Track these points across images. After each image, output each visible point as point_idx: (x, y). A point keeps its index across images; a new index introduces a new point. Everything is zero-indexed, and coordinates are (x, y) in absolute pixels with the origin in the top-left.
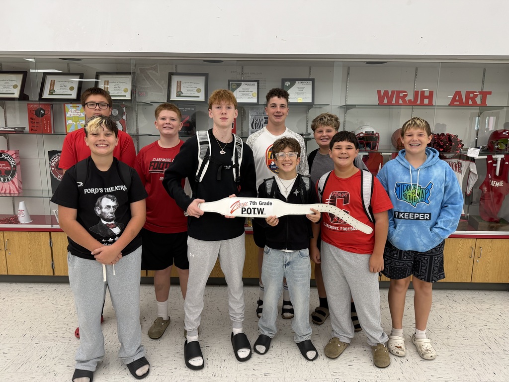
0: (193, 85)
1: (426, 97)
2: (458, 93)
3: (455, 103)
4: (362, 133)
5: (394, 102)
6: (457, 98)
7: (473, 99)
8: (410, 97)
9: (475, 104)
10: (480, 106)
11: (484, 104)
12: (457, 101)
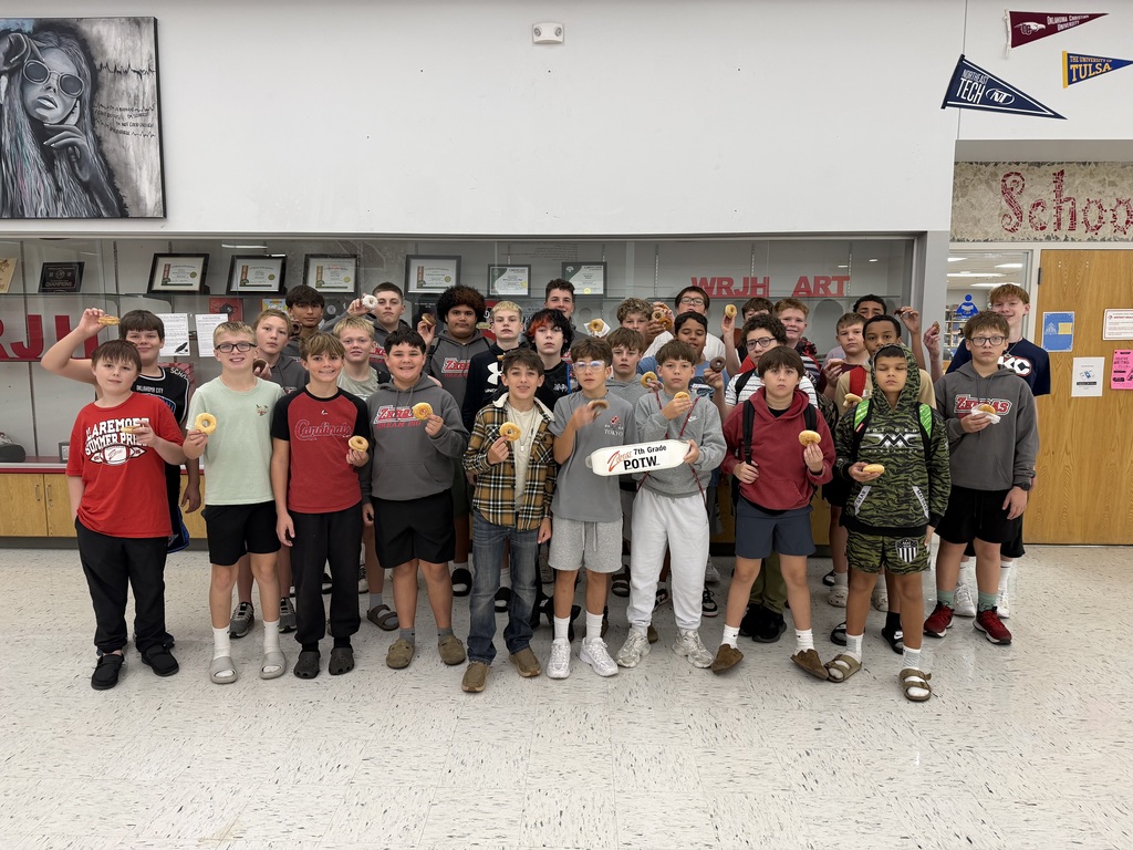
0: (440, 272)
1: (760, 286)
2: (803, 280)
6: (803, 286)
8: (737, 286)
9: (828, 294)
10: (834, 296)
11: (840, 294)
12: (802, 290)
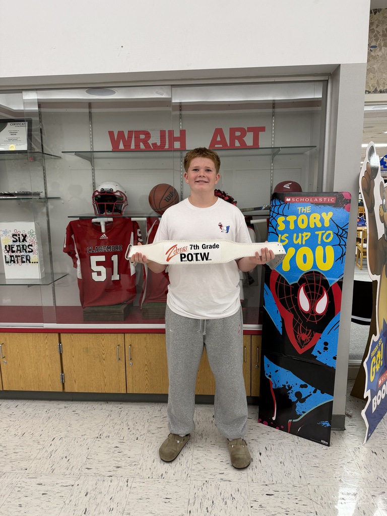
1: (177, 139)
2: (219, 132)
3: (216, 146)
4: (97, 191)
5: (133, 147)
6: (219, 139)
7: (241, 139)
8: (155, 139)
9: (244, 146)
10: (250, 148)
11: (256, 146)
12: (218, 143)
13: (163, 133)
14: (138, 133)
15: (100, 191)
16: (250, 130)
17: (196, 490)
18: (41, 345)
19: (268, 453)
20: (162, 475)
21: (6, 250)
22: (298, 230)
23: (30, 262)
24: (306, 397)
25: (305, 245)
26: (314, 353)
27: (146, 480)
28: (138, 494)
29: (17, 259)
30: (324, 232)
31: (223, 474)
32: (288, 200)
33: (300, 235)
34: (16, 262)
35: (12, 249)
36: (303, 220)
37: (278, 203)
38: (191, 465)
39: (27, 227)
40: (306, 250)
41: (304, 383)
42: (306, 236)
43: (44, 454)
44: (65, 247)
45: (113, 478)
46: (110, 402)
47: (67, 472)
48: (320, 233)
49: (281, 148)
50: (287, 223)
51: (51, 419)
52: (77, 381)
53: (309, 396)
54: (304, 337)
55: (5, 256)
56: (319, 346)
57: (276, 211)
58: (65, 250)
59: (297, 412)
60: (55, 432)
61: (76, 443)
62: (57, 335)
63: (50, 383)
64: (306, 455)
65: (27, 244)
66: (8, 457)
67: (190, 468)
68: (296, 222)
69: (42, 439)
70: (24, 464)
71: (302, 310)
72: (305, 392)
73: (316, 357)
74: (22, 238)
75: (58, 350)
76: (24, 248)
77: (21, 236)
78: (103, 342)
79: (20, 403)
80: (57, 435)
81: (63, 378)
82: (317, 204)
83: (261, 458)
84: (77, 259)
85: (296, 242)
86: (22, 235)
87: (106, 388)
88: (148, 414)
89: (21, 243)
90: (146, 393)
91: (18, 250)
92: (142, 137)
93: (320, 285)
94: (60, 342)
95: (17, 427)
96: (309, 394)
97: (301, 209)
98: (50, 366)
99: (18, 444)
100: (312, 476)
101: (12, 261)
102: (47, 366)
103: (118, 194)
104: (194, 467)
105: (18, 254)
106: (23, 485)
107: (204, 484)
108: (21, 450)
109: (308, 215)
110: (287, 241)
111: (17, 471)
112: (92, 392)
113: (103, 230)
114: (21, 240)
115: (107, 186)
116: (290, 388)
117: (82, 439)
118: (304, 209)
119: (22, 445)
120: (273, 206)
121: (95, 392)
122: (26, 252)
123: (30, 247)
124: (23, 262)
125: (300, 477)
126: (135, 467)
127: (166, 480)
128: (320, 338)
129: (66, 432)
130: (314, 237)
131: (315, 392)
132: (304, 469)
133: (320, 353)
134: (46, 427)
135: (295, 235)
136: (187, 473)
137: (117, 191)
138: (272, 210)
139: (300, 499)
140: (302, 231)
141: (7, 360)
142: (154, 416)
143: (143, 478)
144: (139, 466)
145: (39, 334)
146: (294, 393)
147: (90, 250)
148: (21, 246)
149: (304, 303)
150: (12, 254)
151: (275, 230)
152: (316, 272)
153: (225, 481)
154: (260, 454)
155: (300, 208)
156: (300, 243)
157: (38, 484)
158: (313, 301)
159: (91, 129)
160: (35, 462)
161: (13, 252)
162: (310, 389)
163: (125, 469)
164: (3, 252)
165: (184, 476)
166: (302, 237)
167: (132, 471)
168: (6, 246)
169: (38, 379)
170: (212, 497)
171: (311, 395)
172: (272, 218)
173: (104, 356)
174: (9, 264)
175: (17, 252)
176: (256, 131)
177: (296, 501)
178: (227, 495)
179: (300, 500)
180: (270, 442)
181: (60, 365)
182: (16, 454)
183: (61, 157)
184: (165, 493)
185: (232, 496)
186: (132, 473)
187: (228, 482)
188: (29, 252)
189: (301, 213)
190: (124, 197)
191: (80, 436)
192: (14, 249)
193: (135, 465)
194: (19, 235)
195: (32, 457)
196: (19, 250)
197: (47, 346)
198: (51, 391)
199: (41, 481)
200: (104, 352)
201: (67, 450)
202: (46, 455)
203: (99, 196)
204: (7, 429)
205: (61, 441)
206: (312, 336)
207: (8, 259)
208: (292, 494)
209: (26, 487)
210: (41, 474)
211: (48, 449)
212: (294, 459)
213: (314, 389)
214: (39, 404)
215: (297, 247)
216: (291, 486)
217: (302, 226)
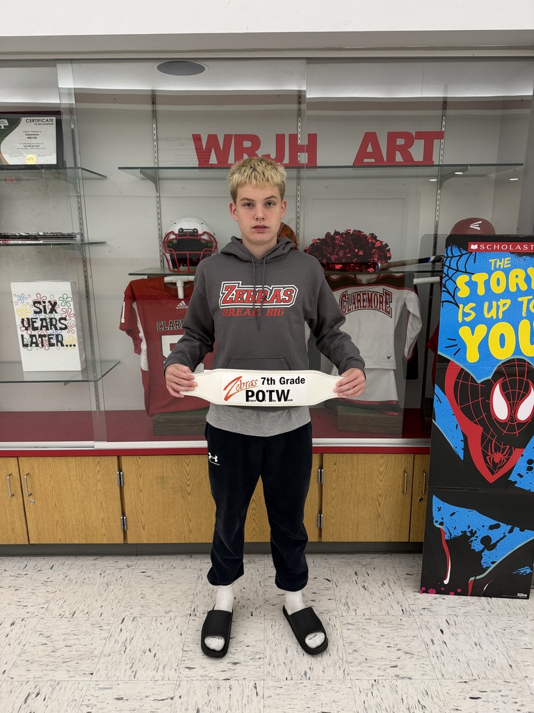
1: (302, 149)
2: (370, 138)
3: (366, 160)
4: (172, 232)
5: (231, 160)
8: (267, 148)
9: (409, 162)
10: (418, 165)
11: (428, 162)
12: (369, 156)
13: (280, 139)
14: (240, 138)
15: (177, 232)
16: (420, 135)
17: (363, 697)
18: (90, 475)
19: (453, 629)
20: (305, 674)
21: (24, 326)
22: (490, 296)
23: (62, 345)
24: (498, 541)
25: (503, 320)
26: (512, 478)
27: (283, 683)
28: (277, 708)
29: (42, 340)
30: (531, 297)
31: (396, 666)
32: (474, 247)
33: (494, 303)
34: (40, 345)
35: (33, 325)
36: (498, 280)
37: (456, 252)
38: (344, 655)
39: (59, 290)
40: (504, 328)
41: (494, 522)
42: (504, 305)
43: (114, 646)
44: (123, 321)
45: (232, 682)
46: (196, 556)
47: (158, 676)
48: (525, 299)
49: (471, 165)
50: (472, 285)
51: (112, 586)
52: (146, 528)
53: (501, 539)
54: (498, 457)
55: (22, 336)
56: (521, 465)
57: (454, 265)
58: (122, 327)
59: (483, 564)
60: (121, 609)
61: (159, 625)
62: (115, 459)
63: (104, 531)
64: (508, 631)
65: (57, 316)
66: (58, 654)
67: (345, 659)
68: (487, 283)
69: (105, 622)
70: (86, 665)
71: (497, 419)
72: (495, 535)
73: (516, 482)
74: (50, 307)
75: (117, 481)
76: (52, 324)
77: (47, 304)
78: (188, 469)
79: (56, 561)
80: (127, 613)
81: (124, 524)
82: (520, 254)
83: (445, 637)
84: (141, 340)
85: (487, 316)
86: (49, 302)
87: (191, 536)
88: (258, 573)
89: (47, 316)
90: (253, 541)
91: (42, 326)
92: (247, 144)
93: (525, 379)
94: (120, 470)
95: (61, 602)
96: (502, 536)
97: (496, 262)
98: (104, 506)
99: (68, 631)
100: (526, 663)
101: (34, 343)
102: (99, 506)
103: (205, 237)
104: (350, 658)
105: (44, 332)
106: (93, 701)
107: (372, 685)
108: (76, 642)
109: (507, 272)
110: (473, 315)
111: (77, 678)
112: (170, 542)
113: (181, 295)
114: (48, 311)
115: (188, 225)
116: (473, 533)
117: (167, 619)
118: (500, 261)
119: (75, 632)
120: (448, 257)
121: (174, 542)
122: (56, 329)
123: (62, 321)
124: (51, 345)
125: (511, 666)
126: (261, 662)
127: (314, 682)
128: (522, 455)
129: (139, 608)
130: (516, 306)
131: (511, 531)
132: (512, 653)
133: (521, 476)
134: (106, 600)
135: (486, 304)
136: (342, 669)
137: (205, 233)
138: (447, 264)
139: (522, 703)
140: (498, 297)
141: (35, 499)
142: (267, 576)
143: (278, 681)
144: (267, 660)
145: (86, 459)
146: (479, 539)
147: (161, 326)
148: (48, 321)
149: (500, 408)
150: (34, 333)
151: (453, 297)
152: (519, 360)
153: (403, 678)
154: (442, 631)
155: (493, 261)
156: (495, 317)
157: (117, 699)
158: (513, 403)
159: (155, 132)
160: (103, 660)
161: (35, 329)
162: (505, 528)
163: (247, 666)
164: (19, 330)
165: (340, 673)
166: (498, 307)
167: (258, 670)
168: (23, 320)
169: (85, 525)
170: (391, 706)
171: (505, 536)
172: (447, 278)
173: (189, 489)
174: (29, 348)
175: (41, 329)
176: (430, 138)
177: (517, 706)
178: (413, 702)
179: (522, 705)
180: (451, 612)
181: (120, 504)
182: (69, 649)
183: (106, 177)
184: (318, 703)
185: (419, 703)
186: (259, 672)
187: (408, 680)
188: (61, 329)
189: (496, 269)
190: (214, 243)
191: (164, 614)
192: (36, 325)
193: (260, 658)
194: (44, 302)
195: (96, 653)
196: (44, 327)
197: (99, 477)
198: (106, 542)
199: (121, 694)
200: (188, 483)
201: (149, 638)
202: (117, 647)
203: (175, 241)
204: (45, 606)
205: (135, 622)
206: (511, 454)
207: (27, 340)
208: (507, 696)
209: (99, 705)
210: (117, 680)
211: (118, 638)
212: (492, 638)
213: (510, 527)
214: (86, 562)
215: (490, 323)
216: (501, 681)
217: (498, 290)
